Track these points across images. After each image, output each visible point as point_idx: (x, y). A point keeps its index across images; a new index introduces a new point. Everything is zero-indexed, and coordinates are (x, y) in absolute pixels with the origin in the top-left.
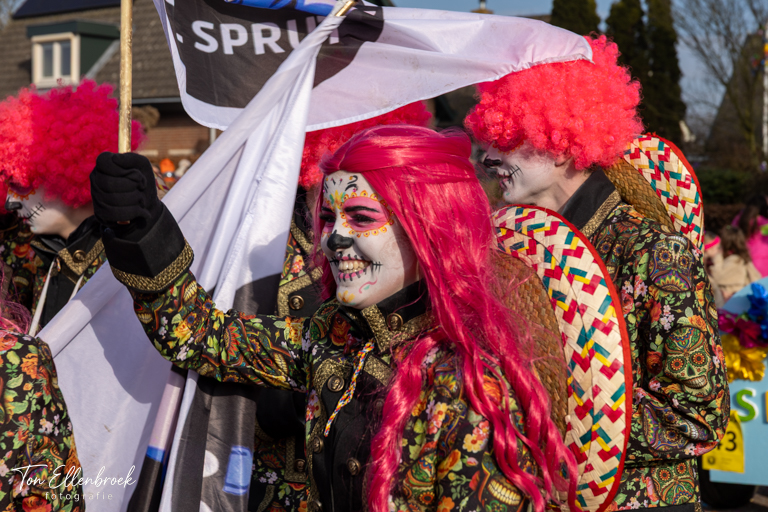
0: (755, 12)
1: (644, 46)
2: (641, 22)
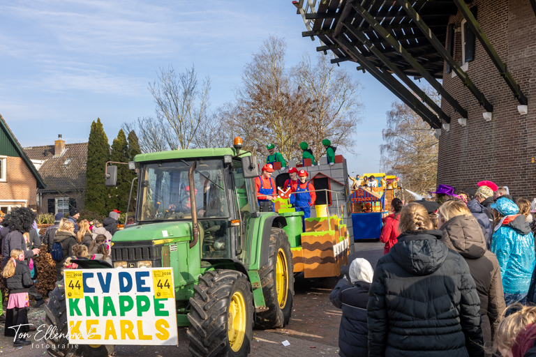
0: (170, 144)
1: (128, 157)
2: (127, 147)
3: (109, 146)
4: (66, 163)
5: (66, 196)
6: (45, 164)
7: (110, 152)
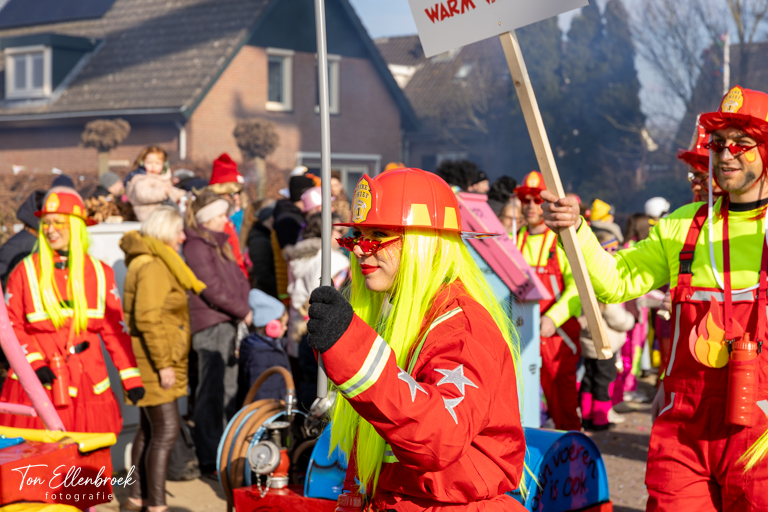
2: (601, 35)
3: (560, 33)
4: (463, 72)
5: (462, 150)
6: (416, 75)
7: (564, 47)
